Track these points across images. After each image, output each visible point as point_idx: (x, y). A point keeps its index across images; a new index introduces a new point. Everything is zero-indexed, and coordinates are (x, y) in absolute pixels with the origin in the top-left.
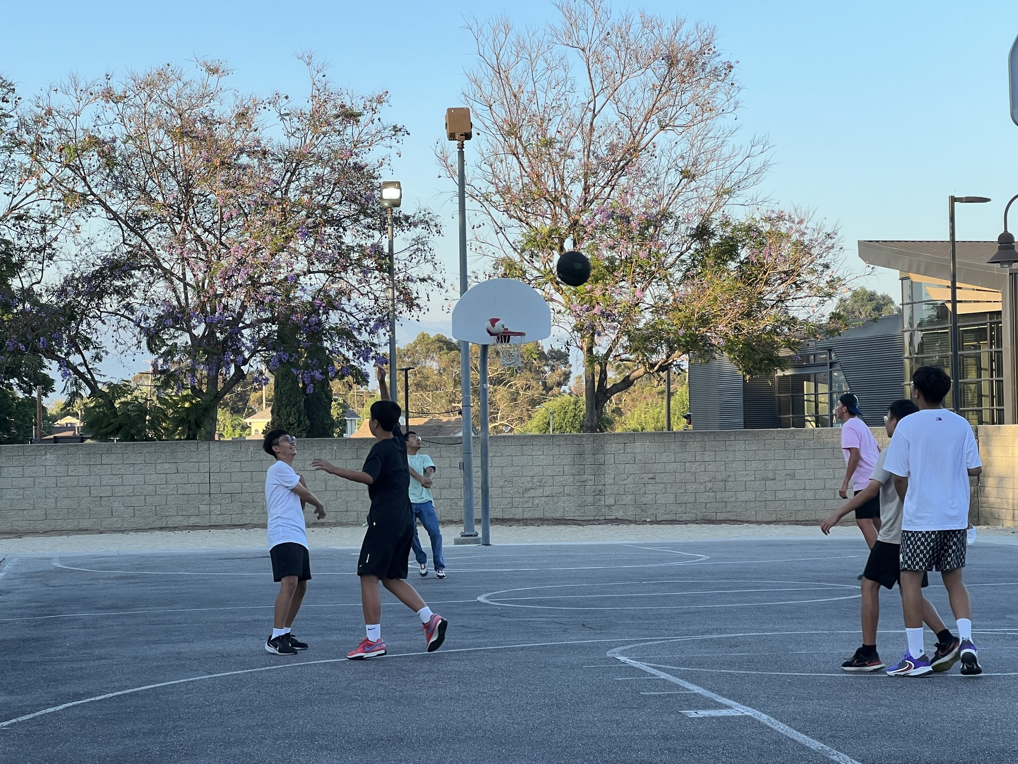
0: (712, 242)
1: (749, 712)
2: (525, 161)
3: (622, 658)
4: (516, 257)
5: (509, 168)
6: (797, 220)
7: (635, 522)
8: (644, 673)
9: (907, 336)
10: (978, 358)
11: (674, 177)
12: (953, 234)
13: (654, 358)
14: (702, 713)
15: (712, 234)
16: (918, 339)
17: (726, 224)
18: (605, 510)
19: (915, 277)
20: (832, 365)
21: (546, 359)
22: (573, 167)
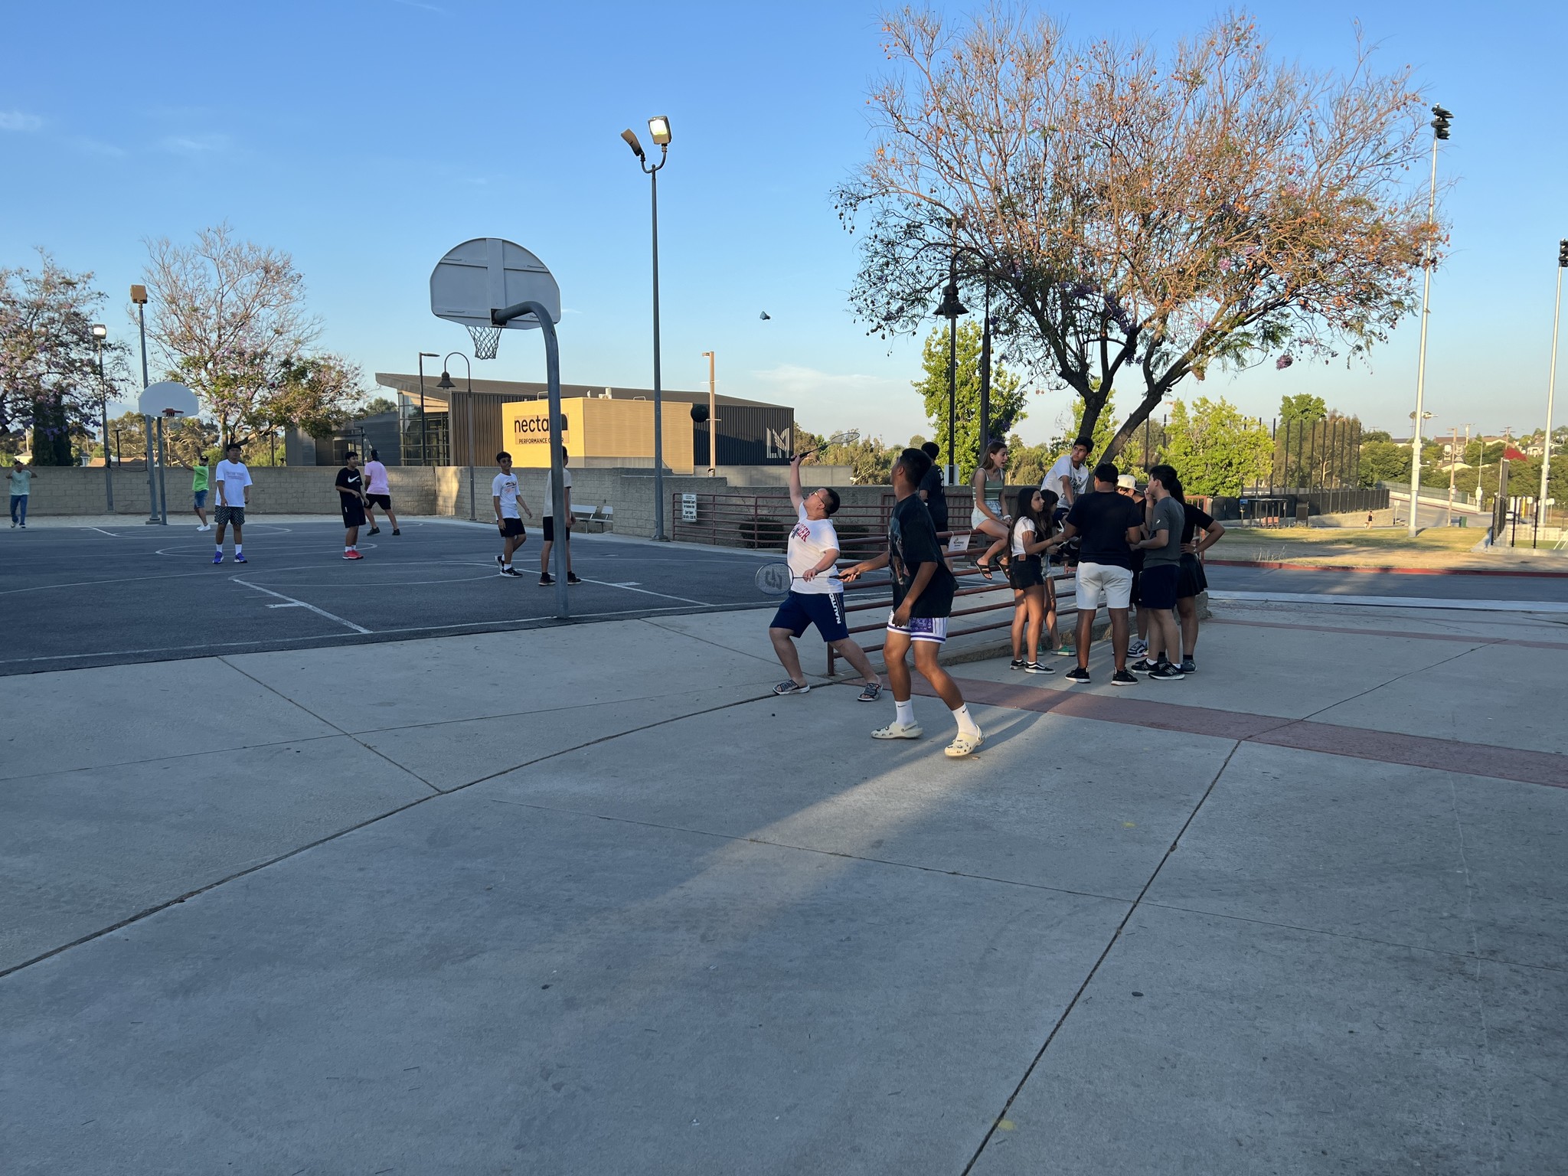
0: (293, 369)
1: (303, 604)
2: (182, 318)
3: (236, 581)
4: (179, 371)
5: (173, 323)
6: (339, 360)
8: (248, 587)
9: (401, 422)
10: (437, 435)
11: (271, 333)
12: (421, 372)
13: (262, 429)
14: (277, 606)
15: (293, 365)
16: (408, 423)
17: (300, 359)
19: (404, 393)
20: (363, 435)
22: (211, 323)
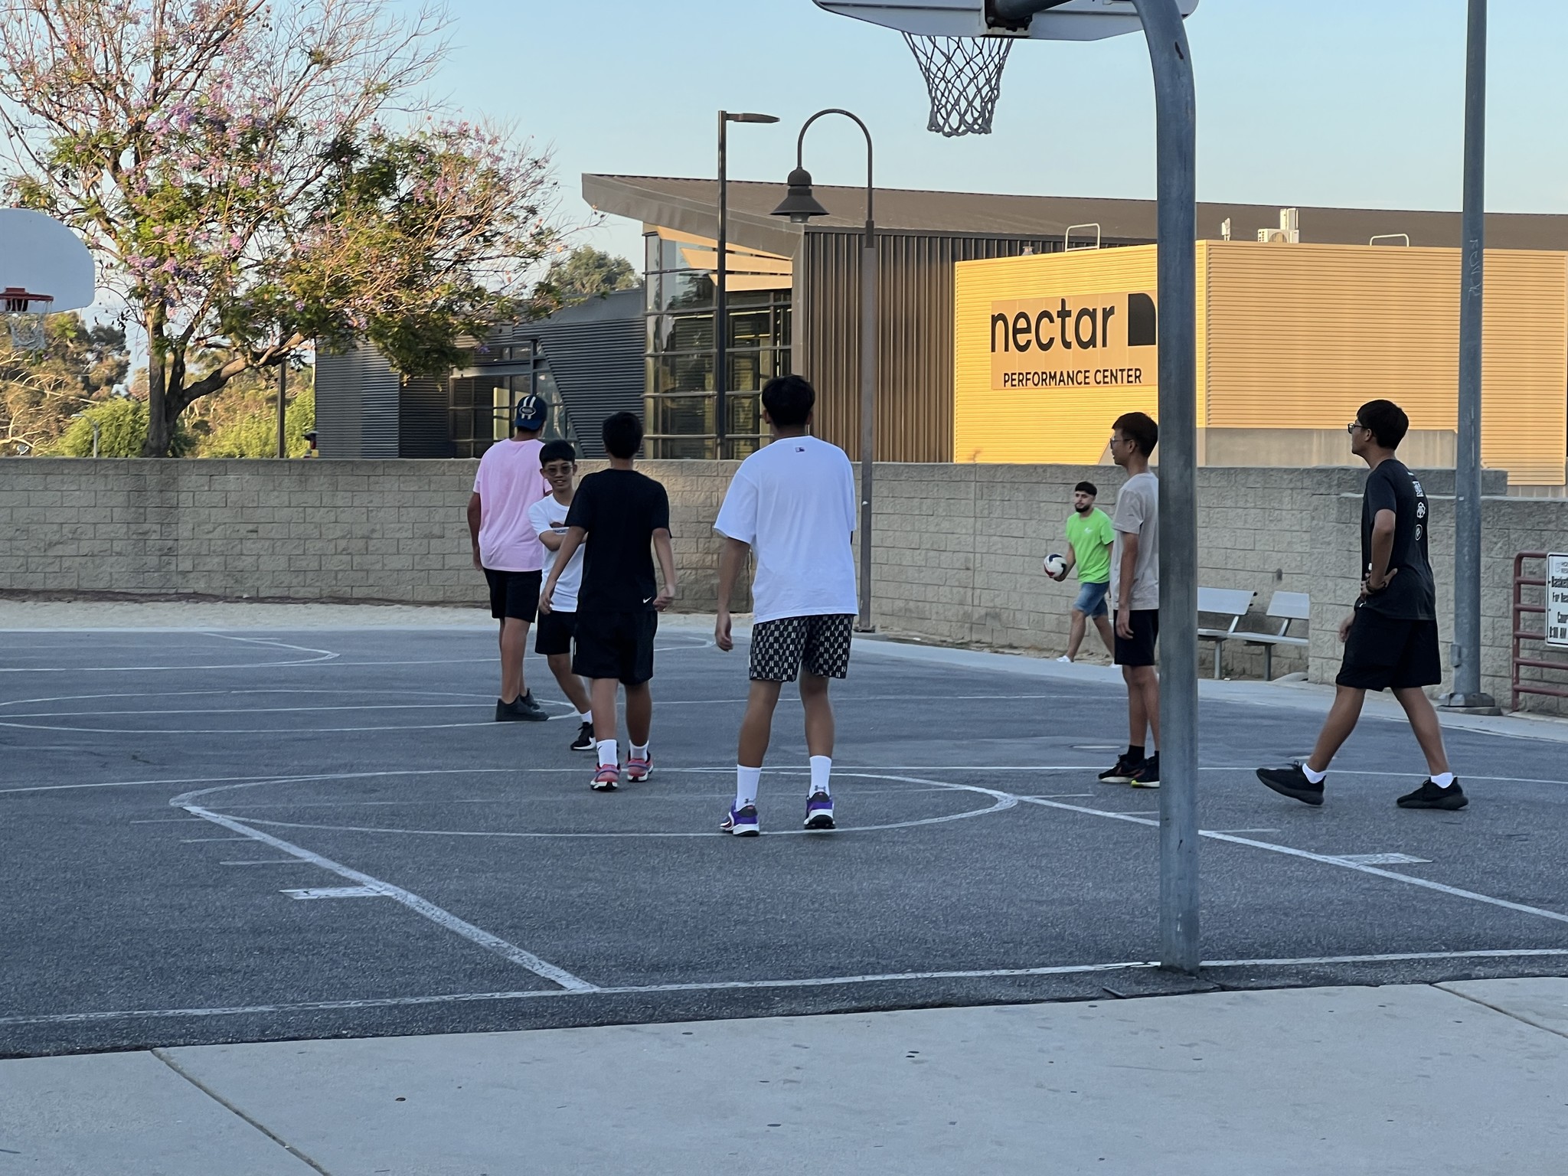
0: (357, 166)
1: (388, 890)
2: (58, 22)
3: (194, 810)
4: (42, 177)
5: (33, 33)
6: (488, 138)
7: (225, 599)
8: (227, 831)
9: (651, 322)
10: (755, 359)
11: (298, 62)
12: (722, 170)
13: (260, 345)
14: (316, 893)
15: (356, 154)
16: (667, 327)
17: (378, 138)
18: (177, 580)
19: (666, 233)
20: (537, 363)
21: (90, 341)
22: (136, 37)
